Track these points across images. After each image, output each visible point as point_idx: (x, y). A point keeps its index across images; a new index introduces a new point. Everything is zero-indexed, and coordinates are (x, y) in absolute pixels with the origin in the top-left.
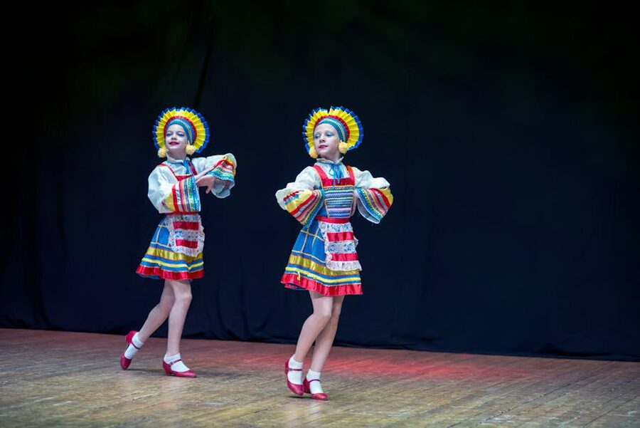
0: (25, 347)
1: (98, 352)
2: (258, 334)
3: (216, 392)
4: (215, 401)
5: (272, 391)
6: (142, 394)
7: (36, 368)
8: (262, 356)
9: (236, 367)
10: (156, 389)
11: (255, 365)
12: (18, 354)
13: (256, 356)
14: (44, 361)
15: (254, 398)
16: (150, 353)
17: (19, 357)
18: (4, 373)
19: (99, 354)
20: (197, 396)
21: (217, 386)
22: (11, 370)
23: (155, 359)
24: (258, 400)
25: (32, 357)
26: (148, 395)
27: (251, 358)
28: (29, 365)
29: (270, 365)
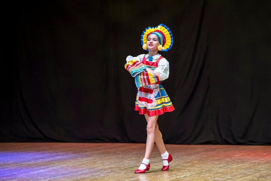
0: (118, 152)
1: (156, 154)
2: (241, 141)
3: (220, 173)
4: (220, 178)
5: (251, 171)
6: (181, 175)
7: (125, 163)
8: (244, 153)
9: (230, 159)
10: (188, 172)
11: (240, 157)
12: (115, 156)
13: (241, 153)
14: (129, 160)
15: (242, 175)
16: (183, 153)
17: (115, 158)
18: (108, 167)
19: (157, 155)
20: (211, 175)
21: (221, 169)
22: (112, 165)
23: (187, 156)
24: (244, 177)
25: (122, 157)
26: (185, 176)
27: (238, 154)
28: (121, 162)
29: (248, 157)
